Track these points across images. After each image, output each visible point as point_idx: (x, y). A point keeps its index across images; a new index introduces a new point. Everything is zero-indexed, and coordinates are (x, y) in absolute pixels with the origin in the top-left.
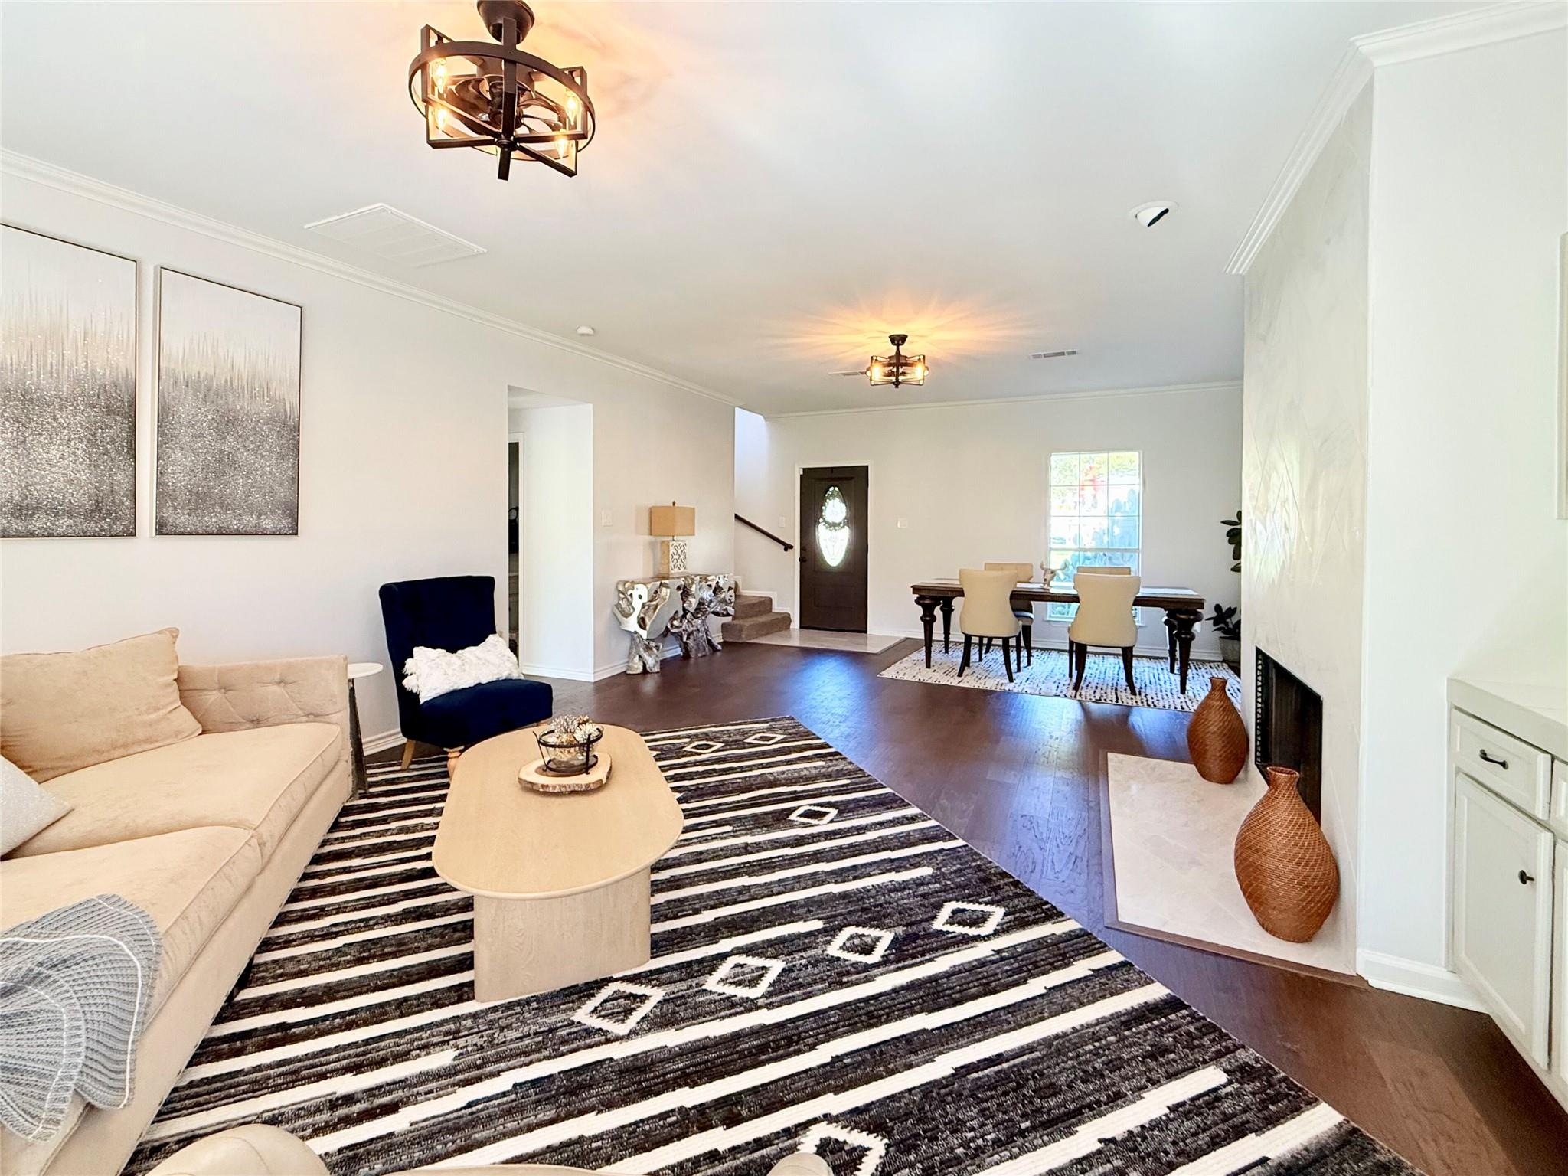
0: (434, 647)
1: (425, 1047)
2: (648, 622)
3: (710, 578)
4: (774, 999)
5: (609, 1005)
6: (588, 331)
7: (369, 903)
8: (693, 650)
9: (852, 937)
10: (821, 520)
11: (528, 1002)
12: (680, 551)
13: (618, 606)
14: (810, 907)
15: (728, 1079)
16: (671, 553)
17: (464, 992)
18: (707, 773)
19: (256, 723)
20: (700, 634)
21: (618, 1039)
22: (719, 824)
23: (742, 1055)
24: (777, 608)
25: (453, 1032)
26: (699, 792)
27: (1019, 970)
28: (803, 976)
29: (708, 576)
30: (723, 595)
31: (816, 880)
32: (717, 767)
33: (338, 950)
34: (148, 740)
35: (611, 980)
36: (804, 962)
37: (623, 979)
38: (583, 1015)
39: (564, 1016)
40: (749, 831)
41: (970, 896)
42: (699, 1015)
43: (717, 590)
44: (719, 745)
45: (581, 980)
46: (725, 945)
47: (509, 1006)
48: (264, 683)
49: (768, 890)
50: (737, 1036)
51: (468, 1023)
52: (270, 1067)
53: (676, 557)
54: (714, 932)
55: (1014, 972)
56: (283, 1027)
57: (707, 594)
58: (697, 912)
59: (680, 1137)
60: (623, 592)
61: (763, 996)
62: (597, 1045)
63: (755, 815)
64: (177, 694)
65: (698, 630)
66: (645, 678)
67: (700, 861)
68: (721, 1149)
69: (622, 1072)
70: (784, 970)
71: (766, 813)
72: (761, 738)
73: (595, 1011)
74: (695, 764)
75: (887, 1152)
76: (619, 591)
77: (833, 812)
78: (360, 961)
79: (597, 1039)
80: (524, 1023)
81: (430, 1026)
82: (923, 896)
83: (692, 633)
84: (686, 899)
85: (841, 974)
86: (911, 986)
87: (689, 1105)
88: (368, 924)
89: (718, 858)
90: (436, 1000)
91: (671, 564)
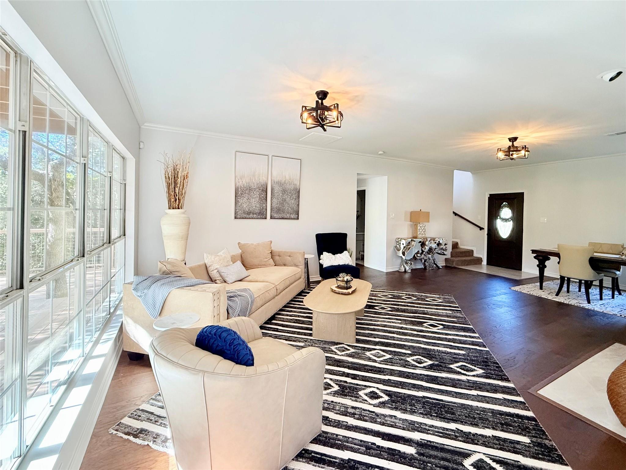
0: (329, 253)
1: (300, 341)
2: (406, 253)
3: (436, 239)
4: (382, 362)
5: (340, 348)
6: (382, 153)
7: (301, 312)
8: (428, 267)
9: (418, 359)
10: (499, 217)
11: (323, 341)
12: (422, 228)
13: (396, 247)
14: (409, 348)
15: (358, 371)
16: (418, 228)
17: (311, 335)
18: (404, 306)
19: (285, 265)
20: (431, 261)
21: (338, 355)
22: (397, 319)
23: (365, 369)
24: (475, 255)
25: (306, 341)
26: (398, 310)
27: (472, 387)
28: (394, 361)
29: (435, 238)
30: (442, 247)
31: (418, 342)
32: (409, 304)
33: (291, 319)
34: (264, 265)
35: (344, 344)
36: (397, 358)
37: (346, 345)
38: (333, 348)
39: (329, 346)
40: (406, 324)
41: (474, 364)
42: (360, 358)
43: (439, 244)
44: (415, 299)
45: (336, 341)
46: (377, 347)
47: (319, 340)
48: (286, 256)
49: (401, 340)
50: (367, 365)
51: (309, 340)
52: (273, 334)
53: (421, 230)
54: (376, 343)
55: (469, 386)
56: (277, 329)
57: (434, 246)
58: (375, 338)
59: (340, 376)
60: (398, 242)
61: (380, 361)
62: (333, 354)
63: (412, 320)
64: (270, 256)
65: (430, 259)
66: (405, 274)
67: (385, 327)
68: (348, 382)
69: (335, 361)
70: (390, 358)
71: (416, 321)
72: (432, 300)
73: (336, 348)
74: (402, 302)
75: (388, 400)
76: (397, 242)
77: (442, 327)
78: (294, 323)
79: (334, 353)
80: (320, 344)
81: (302, 338)
82: (454, 358)
83: (426, 260)
84: (374, 334)
85: (407, 365)
86: (427, 376)
87: (346, 372)
88: (299, 316)
89: (391, 328)
90: (305, 334)
91: (418, 233)
